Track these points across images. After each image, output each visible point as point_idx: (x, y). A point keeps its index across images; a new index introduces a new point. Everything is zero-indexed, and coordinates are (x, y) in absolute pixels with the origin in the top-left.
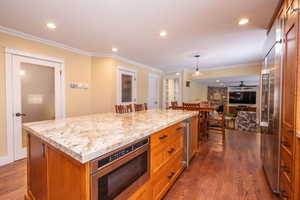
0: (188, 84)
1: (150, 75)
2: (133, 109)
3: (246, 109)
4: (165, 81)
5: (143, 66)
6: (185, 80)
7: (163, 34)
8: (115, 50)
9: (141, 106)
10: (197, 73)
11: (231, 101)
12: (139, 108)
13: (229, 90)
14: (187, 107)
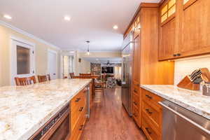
0: (80, 60)
1: (49, 50)
2: (37, 80)
3: (110, 76)
4: (62, 57)
5: (42, 41)
6: (78, 57)
7: (67, 18)
8: (8, 17)
9: (44, 77)
10: (88, 53)
11: (103, 72)
12: (42, 79)
13: (102, 66)
14: (83, 76)
